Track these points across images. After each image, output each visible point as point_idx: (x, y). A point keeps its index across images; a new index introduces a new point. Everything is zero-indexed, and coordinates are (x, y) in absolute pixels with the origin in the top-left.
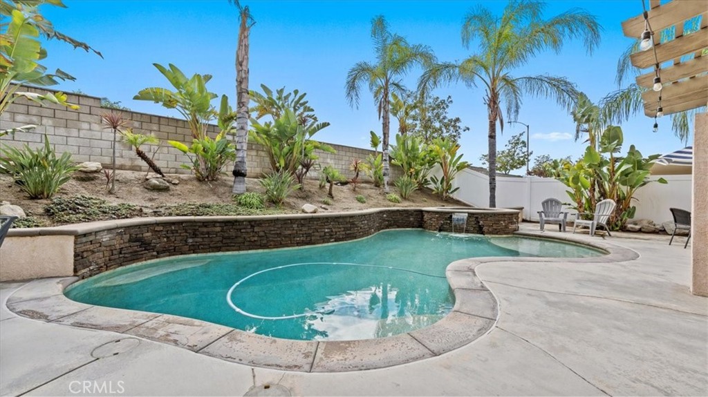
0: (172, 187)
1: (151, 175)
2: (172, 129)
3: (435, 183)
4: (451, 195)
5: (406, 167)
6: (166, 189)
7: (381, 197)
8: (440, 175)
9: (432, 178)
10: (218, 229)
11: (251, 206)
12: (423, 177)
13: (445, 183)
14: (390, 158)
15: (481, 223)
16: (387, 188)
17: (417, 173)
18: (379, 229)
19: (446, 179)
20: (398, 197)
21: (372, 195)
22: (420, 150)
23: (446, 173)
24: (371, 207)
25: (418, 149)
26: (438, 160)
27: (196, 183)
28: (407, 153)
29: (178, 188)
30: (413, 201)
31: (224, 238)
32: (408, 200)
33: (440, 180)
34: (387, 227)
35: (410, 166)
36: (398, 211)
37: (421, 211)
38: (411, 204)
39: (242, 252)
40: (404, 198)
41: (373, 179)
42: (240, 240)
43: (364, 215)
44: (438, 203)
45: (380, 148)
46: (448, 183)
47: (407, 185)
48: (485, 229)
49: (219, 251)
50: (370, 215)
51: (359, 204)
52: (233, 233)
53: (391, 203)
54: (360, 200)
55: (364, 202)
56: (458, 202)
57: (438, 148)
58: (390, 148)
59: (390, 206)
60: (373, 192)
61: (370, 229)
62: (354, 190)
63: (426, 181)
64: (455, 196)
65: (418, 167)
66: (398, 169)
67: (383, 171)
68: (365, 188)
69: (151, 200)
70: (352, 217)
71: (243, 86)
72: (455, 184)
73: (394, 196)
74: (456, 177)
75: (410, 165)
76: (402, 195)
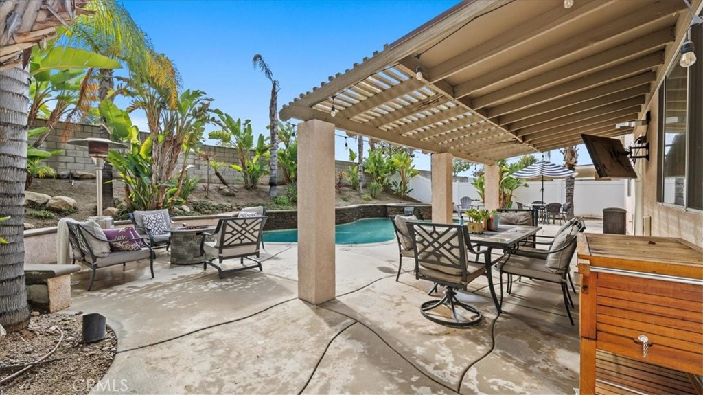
0: (235, 194)
1: (222, 187)
2: (221, 154)
3: (396, 186)
4: (407, 195)
5: (375, 174)
6: (233, 195)
7: (358, 197)
8: (399, 180)
9: (393, 183)
10: (274, 217)
11: (284, 204)
12: (387, 181)
13: (402, 186)
14: (364, 168)
15: (422, 212)
16: (362, 191)
17: (383, 179)
18: (358, 218)
19: (404, 183)
20: (369, 197)
21: (352, 195)
22: (385, 162)
23: (403, 179)
24: (352, 204)
25: (383, 161)
26: (398, 169)
27: (245, 190)
28: (375, 162)
29: (238, 194)
30: (380, 199)
31: (277, 222)
32: (377, 199)
33: (399, 183)
34: (363, 217)
35: (378, 175)
36: (370, 206)
37: (385, 206)
38: (379, 201)
39: (286, 230)
40: (374, 197)
41: (351, 184)
42: (284, 223)
43: (350, 209)
44: (398, 200)
45: (356, 160)
46: (404, 186)
47: (376, 188)
48: (424, 216)
49: (274, 229)
50: (353, 209)
51: (345, 202)
52: (281, 219)
53: (365, 201)
54: (345, 200)
55: (346, 201)
56: (412, 200)
57: (397, 161)
58: (364, 160)
59: (364, 203)
60: (353, 193)
61: (354, 217)
62: (340, 192)
63: (389, 184)
64: (410, 195)
65: (383, 175)
66: (370, 177)
67: (359, 178)
68: (346, 191)
69: (229, 202)
70: (343, 210)
71: (275, 130)
72: (410, 186)
73: (367, 196)
74: (410, 182)
75: (377, 172)
76: (372, 196)
